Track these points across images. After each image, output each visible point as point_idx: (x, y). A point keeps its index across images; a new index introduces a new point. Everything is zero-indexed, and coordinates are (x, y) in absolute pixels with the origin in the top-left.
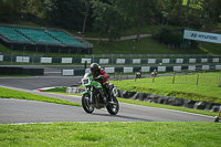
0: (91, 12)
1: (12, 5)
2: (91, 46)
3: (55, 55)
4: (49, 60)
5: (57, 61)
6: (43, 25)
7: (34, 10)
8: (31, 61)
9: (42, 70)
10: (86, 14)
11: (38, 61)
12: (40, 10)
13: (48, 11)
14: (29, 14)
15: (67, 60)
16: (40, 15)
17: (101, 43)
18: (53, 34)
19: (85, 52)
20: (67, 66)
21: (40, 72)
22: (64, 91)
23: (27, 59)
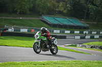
0: (88, 10)
1: (52, 7)
2: (88, 25)
3: (71, 30)
4: (69, 32)
5: (72, 32)
6: (66, 16)
7: (62, 9)
8: (60, 32)
9: (66, 36)
10: (86, 11)
11: (64, 32)
12: (65, 9)
13: (68, 10)
14: (60, 11)
15: (77, 32)
16: (65, 11)
17: (93, 24)
18: (71, 20)
19: (85, 28)
20: (77, 35)
21: (64, 37)
22: (76, 46)
23: (58, 31)
